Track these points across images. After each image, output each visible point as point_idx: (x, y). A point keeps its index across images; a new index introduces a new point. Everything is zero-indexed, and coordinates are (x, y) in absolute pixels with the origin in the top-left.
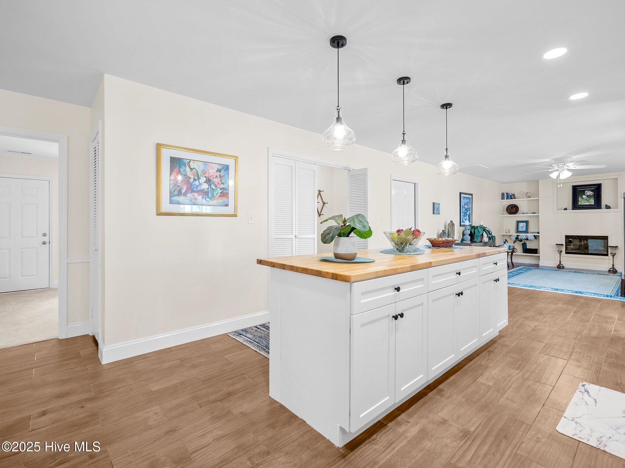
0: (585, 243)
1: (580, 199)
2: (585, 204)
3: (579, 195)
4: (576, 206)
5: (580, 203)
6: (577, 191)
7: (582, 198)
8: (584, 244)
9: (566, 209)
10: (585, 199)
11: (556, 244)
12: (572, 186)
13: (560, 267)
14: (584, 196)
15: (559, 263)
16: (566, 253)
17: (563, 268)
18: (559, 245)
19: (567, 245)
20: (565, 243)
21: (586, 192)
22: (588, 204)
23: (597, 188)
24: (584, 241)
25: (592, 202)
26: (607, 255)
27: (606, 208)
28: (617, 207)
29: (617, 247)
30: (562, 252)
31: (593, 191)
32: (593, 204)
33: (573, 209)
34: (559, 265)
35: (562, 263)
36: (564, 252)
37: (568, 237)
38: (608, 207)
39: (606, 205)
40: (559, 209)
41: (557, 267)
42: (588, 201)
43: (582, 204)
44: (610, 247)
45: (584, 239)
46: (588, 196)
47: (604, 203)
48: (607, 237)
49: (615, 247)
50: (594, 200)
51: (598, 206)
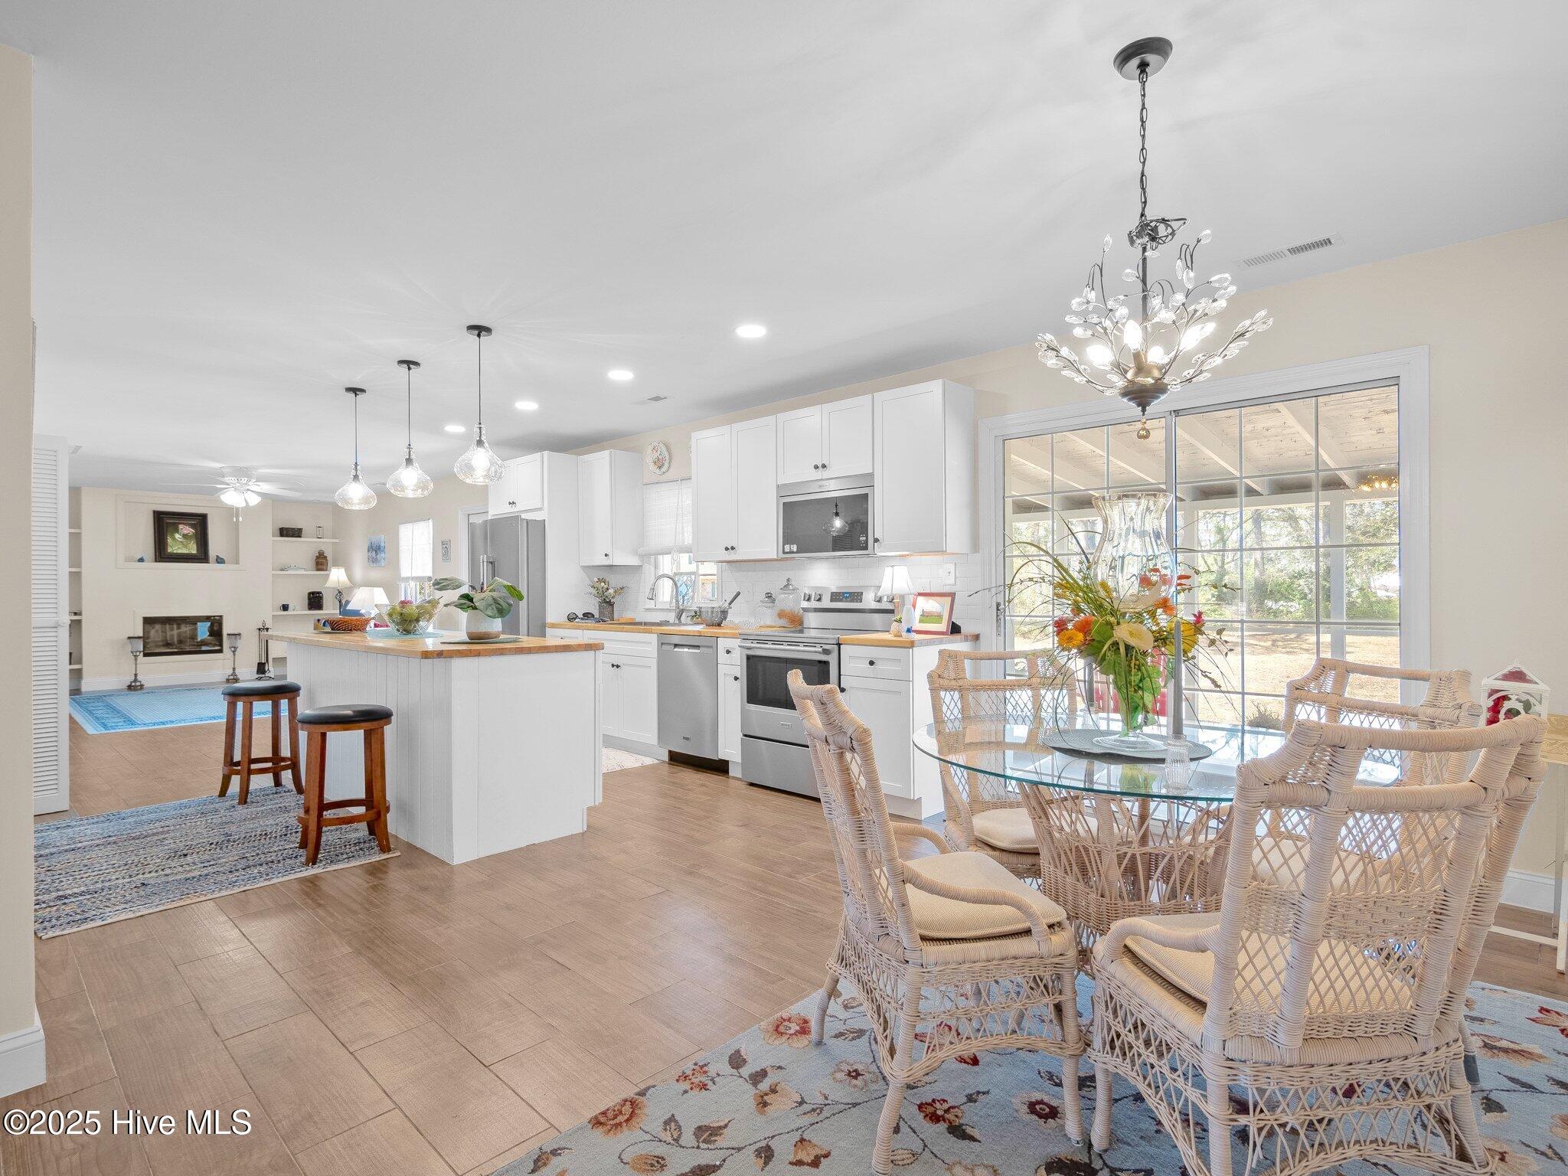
0: (182, 630)
1: (170, 540)
2: (180, 551)
3: (167, 531)
4: (162, 554)
5: (170, 550)
6: (164, 523)
7: (174, 539)
8: (179, 635)
9: (141, 560)
10: (180, 541)
11: (129, 638)
12: (154, 512)
13: (134, 687)
14: (177, 536)
15: (134, 678)
16: (145, 655)
17: (141, 687)
18: (132, 640)
19: (145, 638)
20: (141, 635)
21: (181, 526)
22: (185, 551)
23: (200, 522)
24: (179, 628)
25: (192, 549)
26: (220, 651)
27: (218, 563)
28: (237, 562)
29: (240, 634)
30: (138, 653)
31: (193, 526)
32: (194, 551)
33: (156, 561)
34: (133, 684)
35: (139, 678)
36: (140, 652)
37: (148, 621)
38: (220, 560)
39: (217, 556)
40: (128, 559)
41: (130, 687)
42: (185, 546)
43: (175, 552)
44: (228, 635)
45: (180, 624)
46: (185, 536)
47: (213, 550)
48: (221, 616)
49: (236, 636)
50: (195, 546)
51: (202, 556)
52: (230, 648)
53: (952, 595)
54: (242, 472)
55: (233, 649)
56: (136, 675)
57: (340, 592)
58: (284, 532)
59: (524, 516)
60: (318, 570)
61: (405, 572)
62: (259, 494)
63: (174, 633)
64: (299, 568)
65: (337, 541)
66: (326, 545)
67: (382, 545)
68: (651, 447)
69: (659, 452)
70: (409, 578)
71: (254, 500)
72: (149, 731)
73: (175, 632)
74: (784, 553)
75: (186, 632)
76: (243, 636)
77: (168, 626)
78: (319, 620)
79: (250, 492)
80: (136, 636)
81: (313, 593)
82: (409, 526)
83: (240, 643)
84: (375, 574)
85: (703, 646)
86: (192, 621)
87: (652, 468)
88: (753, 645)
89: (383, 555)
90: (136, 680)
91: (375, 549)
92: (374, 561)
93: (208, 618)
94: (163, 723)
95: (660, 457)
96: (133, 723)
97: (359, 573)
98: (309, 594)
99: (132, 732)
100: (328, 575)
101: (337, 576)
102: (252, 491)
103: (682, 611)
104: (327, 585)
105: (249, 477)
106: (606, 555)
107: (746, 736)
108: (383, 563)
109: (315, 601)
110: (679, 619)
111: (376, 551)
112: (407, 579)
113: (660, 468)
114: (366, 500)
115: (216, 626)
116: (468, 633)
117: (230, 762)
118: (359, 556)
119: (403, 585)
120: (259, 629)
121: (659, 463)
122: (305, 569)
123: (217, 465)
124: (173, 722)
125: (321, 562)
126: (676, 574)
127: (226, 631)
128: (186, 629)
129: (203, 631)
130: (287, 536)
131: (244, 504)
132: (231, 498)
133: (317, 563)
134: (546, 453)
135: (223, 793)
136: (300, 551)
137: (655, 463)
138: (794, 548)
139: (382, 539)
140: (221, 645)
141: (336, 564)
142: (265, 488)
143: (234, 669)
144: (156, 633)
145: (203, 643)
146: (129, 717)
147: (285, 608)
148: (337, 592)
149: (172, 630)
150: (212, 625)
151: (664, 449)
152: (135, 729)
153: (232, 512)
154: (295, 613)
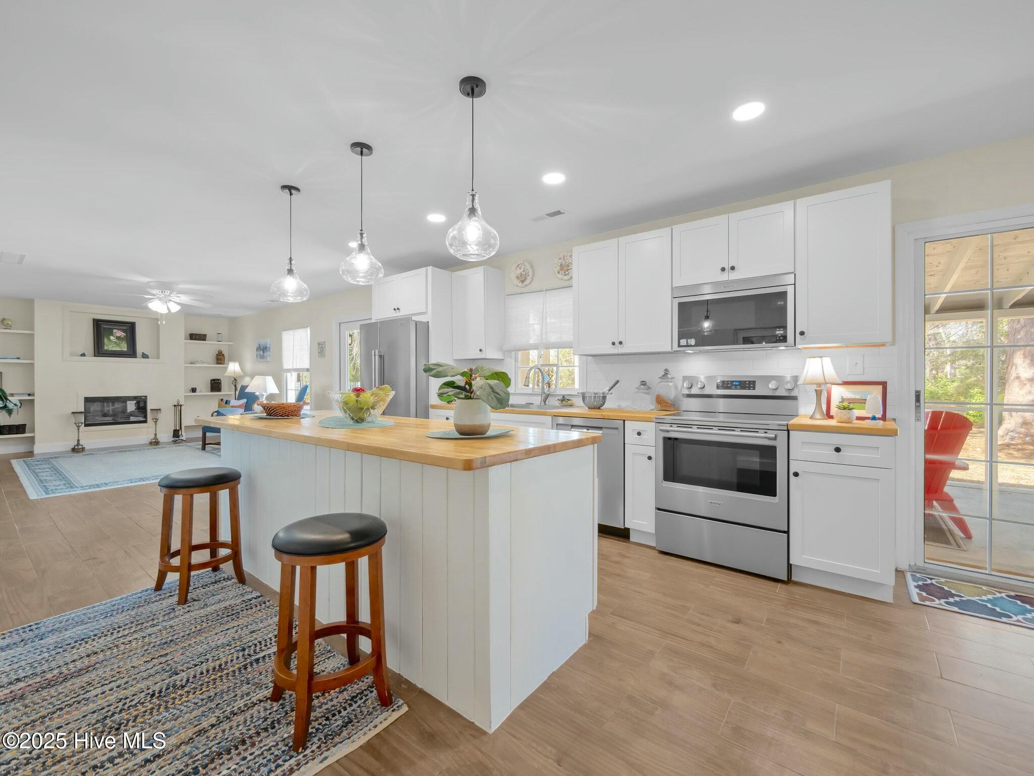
0: (115, 407)
1: (106, 341)
2: (114, 349)
3: (103, 334)
4: (99, 351)
5: (106, 348)
6: (101, 328)
7: (109, 340)
8: (114, 410)
9: (83, 355)
10: (112, 343)
11: (73, 413)
12: (93, 319)
13: (77, 449)
14: (112, 338)
15: (77, 443)
16: (86, 425)
17: (83, 449)
18: (75, 414)
19: (86, 413)
20: (83, 410)
21: (115, 331)
22: (118, 349)
23: (130, 329)
24: (113, 405)
25: (124, 347)
26: (145, 422)
27: (144, 358)
28: (158, 357)
29: (160, 410)
30: (80, 424)
31: (124, 331)
32: (125, 349)
33: (95, 356)
34: (76, 447)
35: (81, 443)
36: (82, 423)
37: (88, 400)
38: (145, 356)
39: (143, 353)
40: (72, 354)
41: (74, 450)
42: (118, 345)
43: (110, 349)
44: (151, 410)
45: (114, 402)
46: (118, 338)
47: (140, 349)
48: (146, 397)
49: (158, 410)
50: (126, 345)
51: (131, 353)
52: (153, 419)
53: (884, 384)
54: (167, 287)
55: (155, 420)
56: (78, 440)
57: (235, 379)
58: (193, 337)
59: (414, 318)
60: (217, 364)
61: (287, 365)
62: (178, 304)
63: (109, 408)
64: (203, 363)
65: (232, 343)
66: (224, 347)
67: (268, 346)
68: (516, 265)
69: (522, 269)
70: (291, 369)
71: (175, 308)
72: (86, 495)
73: (111, 408)
74: (679, 346)
75: (117, 408)
76: (162, 410)
77: (105, 404)
78: (222, 400)
79: (172, 302)
80: (79, 411)
81: (214, 380)
82: (291, 332)
83: (161, 416)
84: (261, 366)
85: (606, 428)
86: (124, 400)
87: (516, 282)
88: (671, 428)
89: (268, 353)
90: (78, 444)
91: (262, 350)
92: (262, 357)
93: (135, 398)
94: (98, 486)
95: (523, 273)
96: (72, 486)
97: (249, 366)
98: (212, 380)
99: (70, 496)
100: (226, 368)
101: (233, 367)
102: (173, 301)
103: (548, 396)
104: (226, 374)
105: (172, 291)
106: (481, 350)
107: (659, 509)
108: (269, 359)
109: (216, 385)
110: (545, 402)
111: (263, 351)
112: (289, 370)
113: (522, 282)
114: (299, 292)
115: (141, 404)
116: (456, 425)
117: (166, 552)
118: (249, 354)
119: (285, 374)
120: (175, 406)
121: (522, 278)
122: (209, 363)
123: (144, 280)
124: (106, 484)
125: (220, 358)
126: (542, 365)
127: (150, 406)
128: (118, 406)
129: (131, 406)
130: (196, 339)
131: (167, 311)
132: (157, 306)
133: (217, 359)
134: (430, 268)
135: (159, 586)
136: (206, 350)
137: (518, 278)
138: (692, 342)
139: (268, 341)
140: (146, 417)
141: (234, 360)
142: (184, 299)
143: (156, 435)
144: (96, 407)
145: (132, 414)
146: (69, 480)
147: (194, 390)
148: (233, 379)
149: (109, 406)
150: (138, 403)
151: (528, 267)
152: (74, 493)
153: (155, 320)
154: (202, 394)
